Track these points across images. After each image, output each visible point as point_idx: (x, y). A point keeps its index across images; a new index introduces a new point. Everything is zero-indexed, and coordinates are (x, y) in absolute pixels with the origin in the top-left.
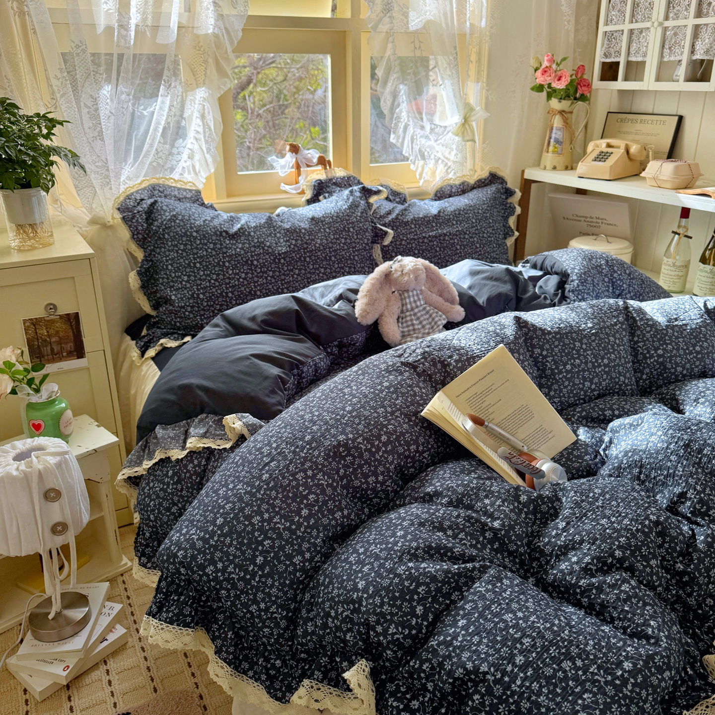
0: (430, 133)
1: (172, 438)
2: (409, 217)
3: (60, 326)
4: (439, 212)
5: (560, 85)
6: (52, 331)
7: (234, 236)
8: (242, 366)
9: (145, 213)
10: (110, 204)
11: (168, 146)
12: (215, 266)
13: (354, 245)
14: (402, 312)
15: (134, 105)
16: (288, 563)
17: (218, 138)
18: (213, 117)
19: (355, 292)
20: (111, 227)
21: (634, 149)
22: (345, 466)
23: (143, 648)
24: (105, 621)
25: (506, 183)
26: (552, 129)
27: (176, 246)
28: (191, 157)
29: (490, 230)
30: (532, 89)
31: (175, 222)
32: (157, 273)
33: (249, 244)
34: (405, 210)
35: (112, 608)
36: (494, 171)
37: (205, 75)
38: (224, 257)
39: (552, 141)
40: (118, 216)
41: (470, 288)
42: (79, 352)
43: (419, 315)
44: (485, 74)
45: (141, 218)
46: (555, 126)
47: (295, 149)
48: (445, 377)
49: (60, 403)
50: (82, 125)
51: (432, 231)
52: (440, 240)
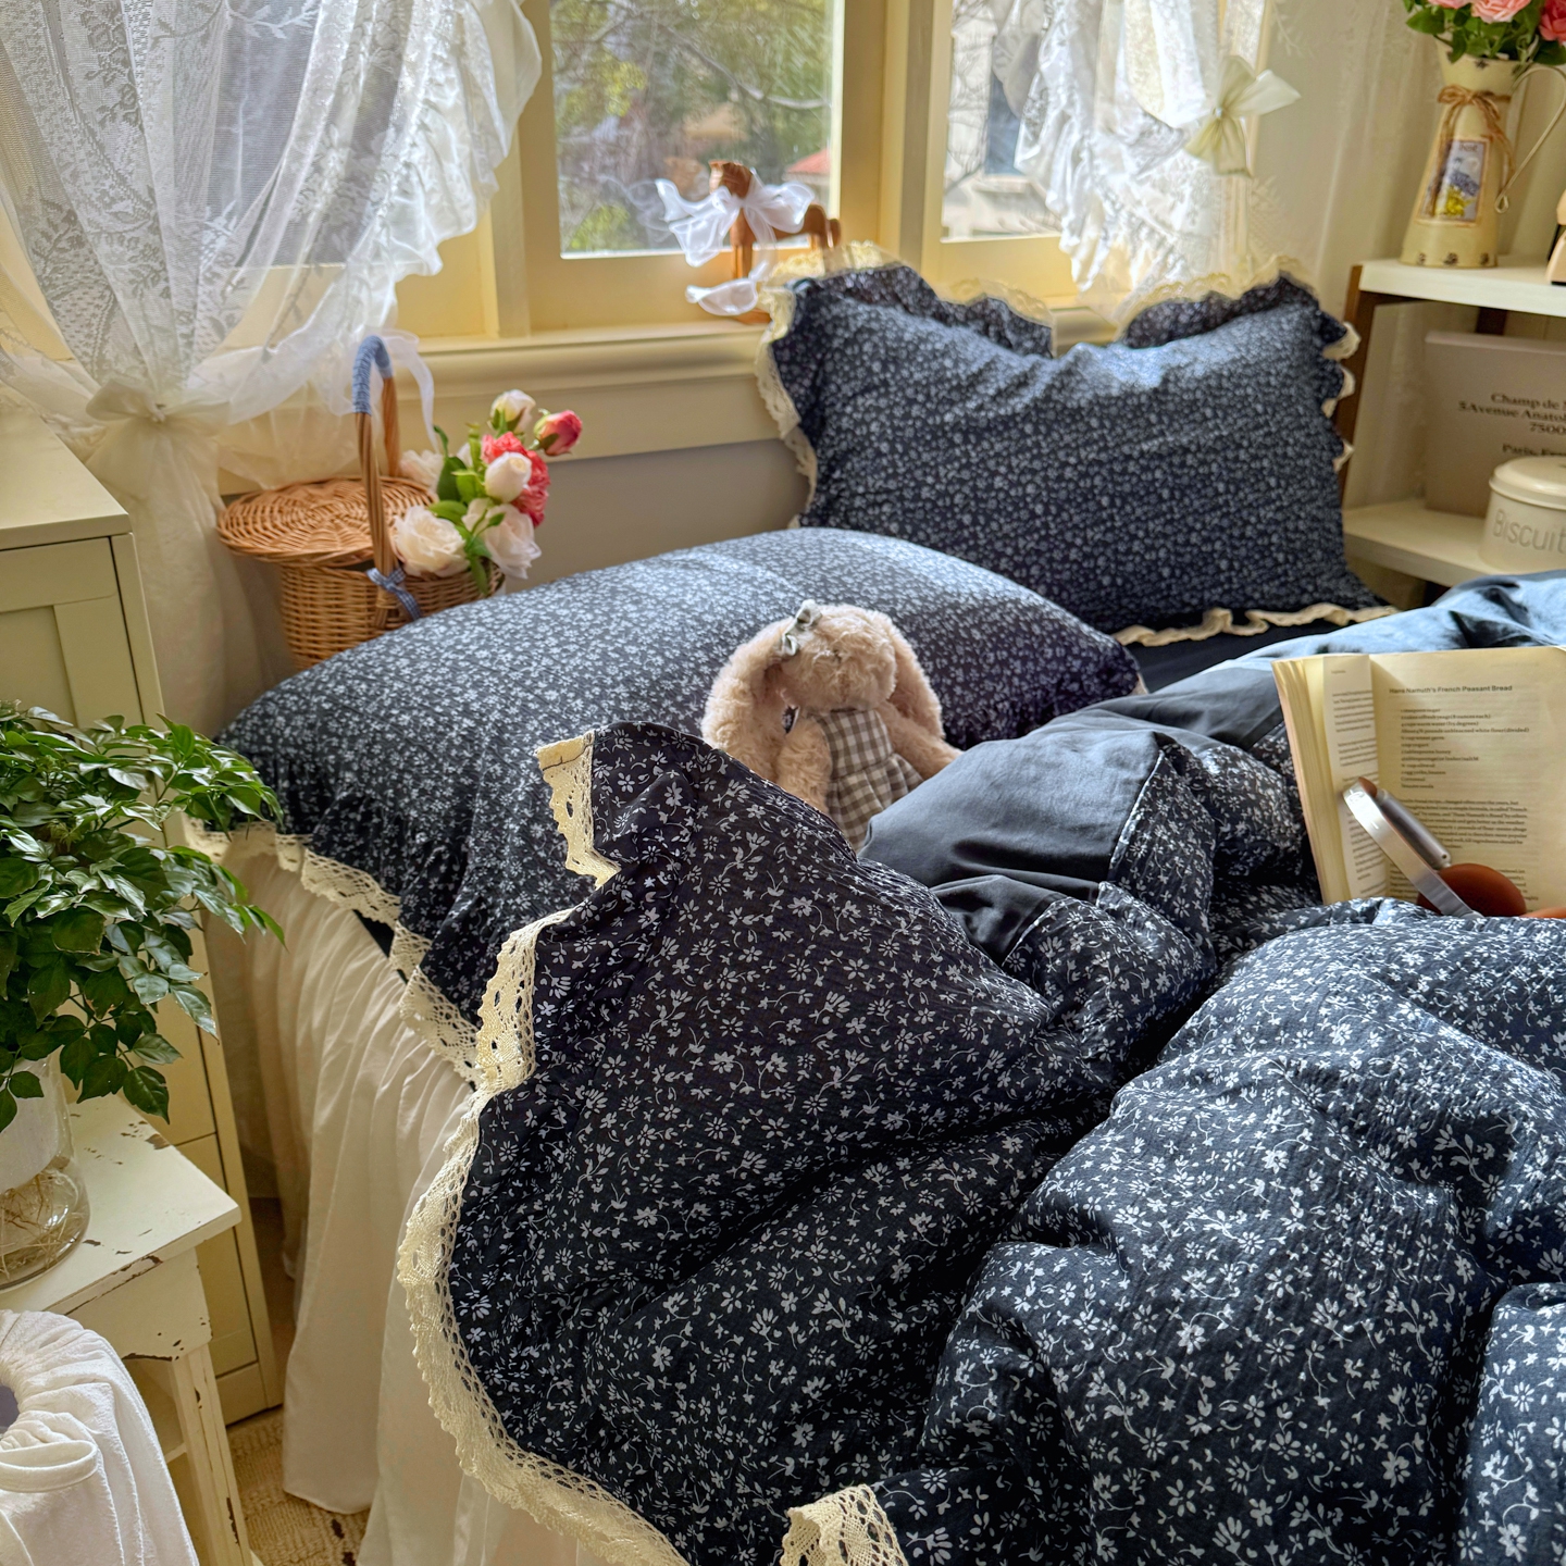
0: (1133, 147)
2: (1082, 397)
4: (1165, 381)
5: (1499, 12)
14: (835, 776)
20: (169, 424)
25: (1316, 304)
26: (1449, 147)
30: (1413, 23)
34: (1069, 372)
36: (1285, 268)
39: (1447, 181)
46: (1458, 137)
47: (738, 182)
51: (1150, 438)
52: (1171, 465)
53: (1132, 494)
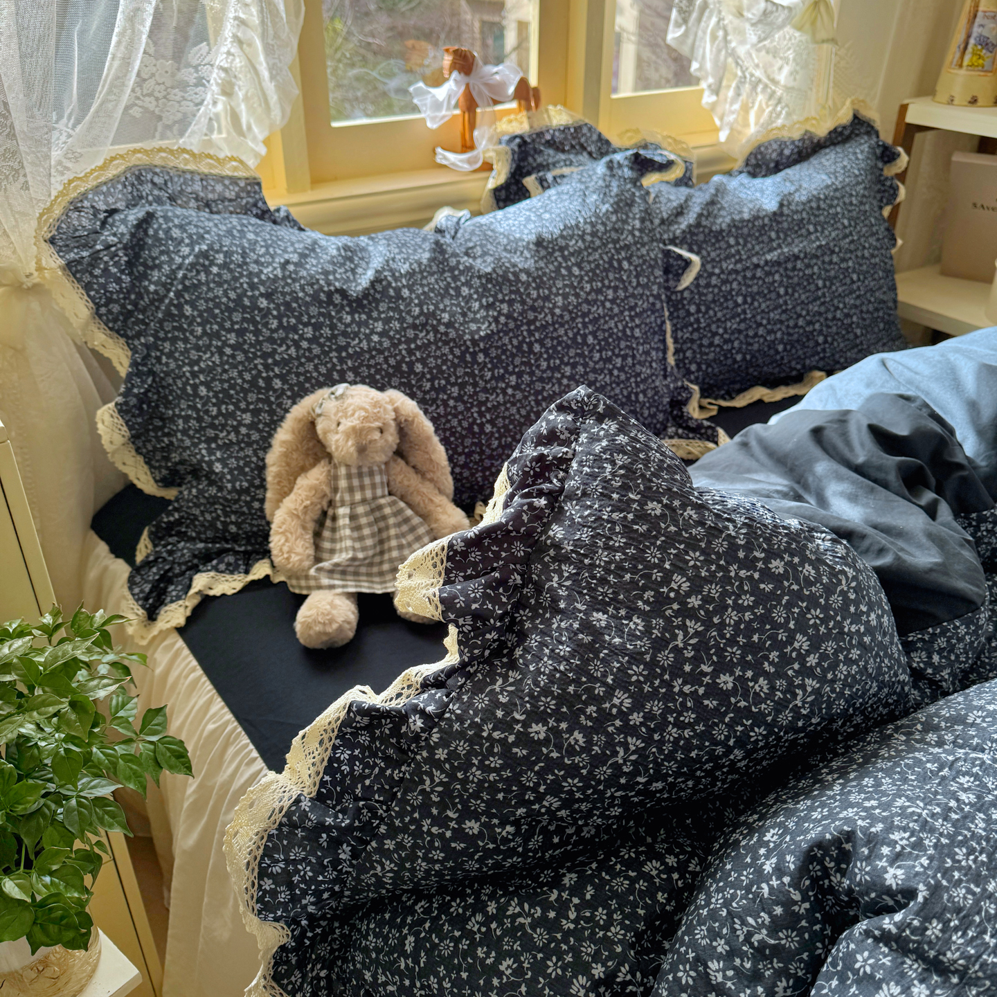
2: (723, 221)
4: (781, 205)
9: (125, 248)
10: (29, 228)
11: (167, 63)
13: (632, 302)
20: (36, 289)
27: (217, 335)
32: (169, 405)
39: (972, 41)
46: (982, 8)
51: (771, 250)
52: (786, 269)
53: (758, 293)
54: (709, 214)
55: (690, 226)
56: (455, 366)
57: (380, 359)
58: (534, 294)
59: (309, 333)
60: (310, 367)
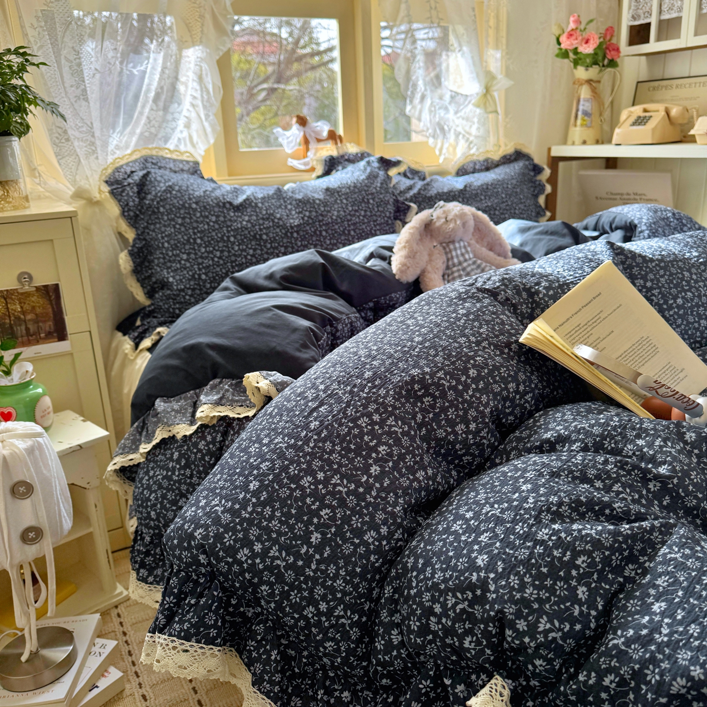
0: (450, 103)
1: (177, 412)
2: (433, 192)
3: (37, 301)
4: (466, 186)
5: (587, 49)
6: (26, 307)
7: (240, 208)
8: (263, 319)
9: (137, 185)
10: (97, 177)
11: (161, 113)
12: (218, 242)
13: (375, 218)
14: (448, 268)
15: (121, 63)
16: (357, 541)
17: (217, 105)
18: (212, 80)
19: (390, 249)
20: (98, 203)
21: (674, 112)
22: (422, 410)
23: (144, 697)
24: (94, 663)
25: (532, 160)
26: (579, 101)
27: (173, 220)
28: (188, 126)
29: (522, 206)
30: (557, 56)
31: (171, 193)
32: (151, 254)
33: (257, 216)
34: (427, 185)
35: (103, 646)
36: (519, 147)
37: (202, 31)
38: (228, 232)
39: (580, 113)
40: (106, 189)
41: (521, 245)
42: (60, 333)
43: (469, 269)
44: (504, 41)
45: (132, 192)
46: (582, 97)
47: (302, 121)
48: (533, 309)
49: (36, 388)
50: (63, 83)
54: (425, 189)
55: (414, 194)
56: (283, 238)
57: (246, 232)
58: (322, 209)
59: (214, 219)
60: (214, 234)
